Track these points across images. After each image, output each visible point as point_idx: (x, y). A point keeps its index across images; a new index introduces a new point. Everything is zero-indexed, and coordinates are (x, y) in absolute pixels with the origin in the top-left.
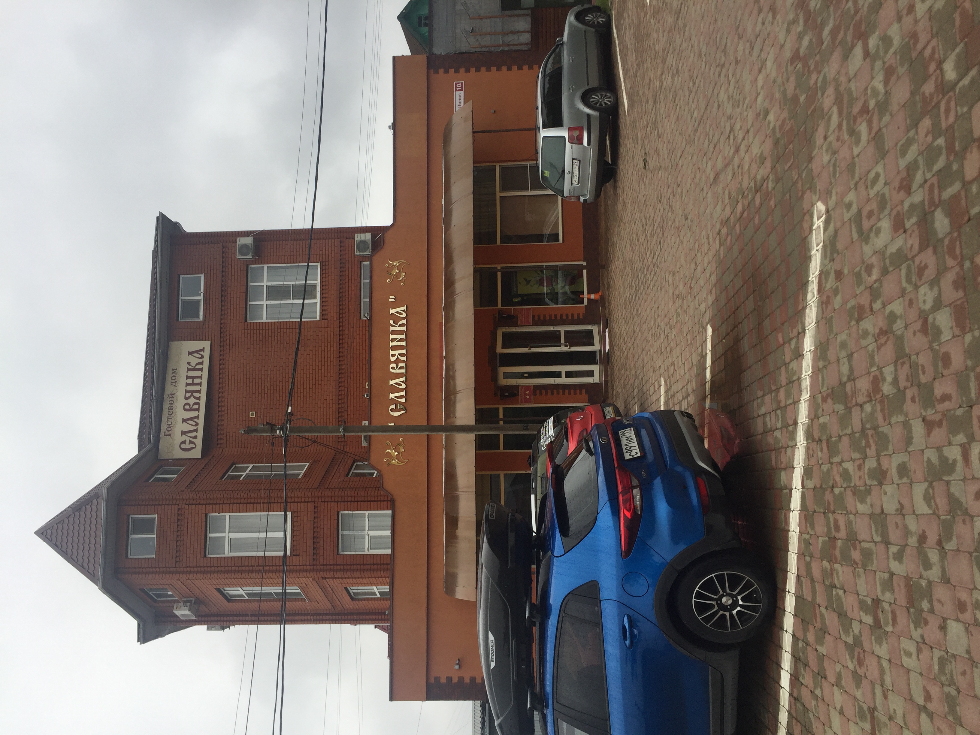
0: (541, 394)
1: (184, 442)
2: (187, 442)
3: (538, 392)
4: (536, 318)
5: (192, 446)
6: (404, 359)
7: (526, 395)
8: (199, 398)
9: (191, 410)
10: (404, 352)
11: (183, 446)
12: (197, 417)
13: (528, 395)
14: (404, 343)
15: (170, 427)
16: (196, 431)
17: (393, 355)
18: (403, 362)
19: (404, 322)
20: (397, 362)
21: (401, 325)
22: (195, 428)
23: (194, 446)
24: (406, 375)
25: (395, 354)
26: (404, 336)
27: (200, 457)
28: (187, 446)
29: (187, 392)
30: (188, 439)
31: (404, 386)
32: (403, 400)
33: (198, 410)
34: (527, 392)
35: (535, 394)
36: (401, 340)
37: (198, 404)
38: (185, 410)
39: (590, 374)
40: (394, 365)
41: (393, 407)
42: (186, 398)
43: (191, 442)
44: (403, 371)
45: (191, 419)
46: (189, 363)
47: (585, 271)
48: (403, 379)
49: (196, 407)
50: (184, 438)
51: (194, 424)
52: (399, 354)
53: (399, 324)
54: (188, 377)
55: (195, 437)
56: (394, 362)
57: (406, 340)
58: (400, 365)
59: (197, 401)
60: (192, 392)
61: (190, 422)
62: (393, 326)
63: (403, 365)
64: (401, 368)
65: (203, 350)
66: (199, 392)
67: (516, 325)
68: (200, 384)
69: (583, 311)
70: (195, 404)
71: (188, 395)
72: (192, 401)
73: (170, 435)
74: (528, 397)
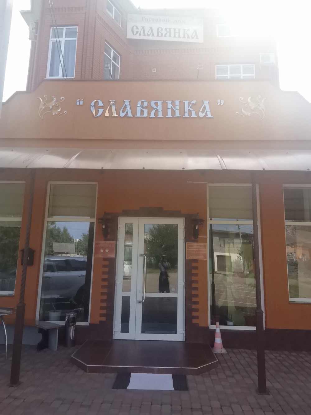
0: (104, 266)
1: (137, 28)
2: (137, 30)
3: (107, 263)
4: (194, 265)
5: (135, 33)
6: (152, 115)
7: (104, 248)
8: (165, 36)
9: (158, 32)
10: (160, 115)
11: (135, 28)
12: (153, 35)
13: (104, 251)
14: (169, 115)
15: (147, 20)
16: (144, 35)
17: (156, 104)
18: (149, 114)
19: (194, 115)
20: (150, 108)
21: (190, 112)
22: (146, 34)
23: (134, 34)
24: (134, 117)
25: (158, 106)
26: (177, 115)
27: (127, 38)
28: (135, 30)
29: (170, 29)
30: (139, 30)
31: (122, 115)
32: (107, 114)
33: (158, 36)
34: (107, 250)
35: (105, 259)
36: (173, 112)
37: (162, 36)
38: (158, 29)
39: (125, 328)
40: (146, 104)
41: (101, 104)
42: (166, 29)
43: (137, 32)
44: (139, 115)
45: (152, 32)
46: (189, 30)
47: (254, 328)
48: (130, 115)
49: (160, 35)
50: (140, 28)
51: (149, 34)
52: (157, 110)
53: (191, 109)
54: (179, 30)
55: (140, 35)
56: (149, 105)
57: (173, 117)
58: (146, 111)
59: (164, 35)
60: (170, 32)
61: (150, 31)
62: (189, 103)
63: (145, 115)
64: (142, 112)
65: (197, 38)
66: (170, 36)
67: (187, 240)
68: (175, 37)
69: (202, 325)
70: (162, 34)
71: (168, 30)
72: (164, 32)
73: (142, 20)
74: (102, 251)
